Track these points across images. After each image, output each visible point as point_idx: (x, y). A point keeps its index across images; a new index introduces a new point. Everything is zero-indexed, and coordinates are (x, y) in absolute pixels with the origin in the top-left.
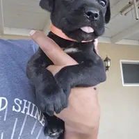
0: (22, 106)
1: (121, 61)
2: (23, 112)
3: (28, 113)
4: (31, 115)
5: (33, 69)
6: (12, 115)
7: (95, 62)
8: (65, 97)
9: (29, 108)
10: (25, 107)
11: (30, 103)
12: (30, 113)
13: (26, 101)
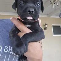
0: (8, 49)
1: (52, 25)
2: (9, 52)
3: (11, 52)
4: (13, 53)
5: (11, 35)
6: (4, 53)
7: (39, 30)
8: (26, 48)
9: (11, 50)
10: (10, 50)
11: (12, 48)
12: (12, 52)
13: (10, 47)
